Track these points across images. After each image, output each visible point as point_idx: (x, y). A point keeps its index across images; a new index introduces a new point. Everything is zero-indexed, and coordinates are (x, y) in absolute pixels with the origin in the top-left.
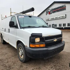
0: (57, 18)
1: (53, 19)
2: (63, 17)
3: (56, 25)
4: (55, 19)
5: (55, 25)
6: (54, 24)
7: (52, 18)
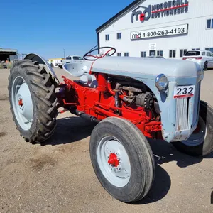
0: (163, 32)
1: (151, 36)
2: (182, 30)
3: (162, 52)
4: (157, 35)
5: (158, 52)
6: (154, 51)
7: (149, 33)
